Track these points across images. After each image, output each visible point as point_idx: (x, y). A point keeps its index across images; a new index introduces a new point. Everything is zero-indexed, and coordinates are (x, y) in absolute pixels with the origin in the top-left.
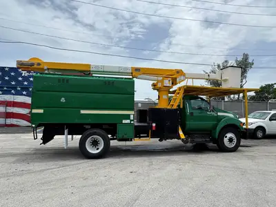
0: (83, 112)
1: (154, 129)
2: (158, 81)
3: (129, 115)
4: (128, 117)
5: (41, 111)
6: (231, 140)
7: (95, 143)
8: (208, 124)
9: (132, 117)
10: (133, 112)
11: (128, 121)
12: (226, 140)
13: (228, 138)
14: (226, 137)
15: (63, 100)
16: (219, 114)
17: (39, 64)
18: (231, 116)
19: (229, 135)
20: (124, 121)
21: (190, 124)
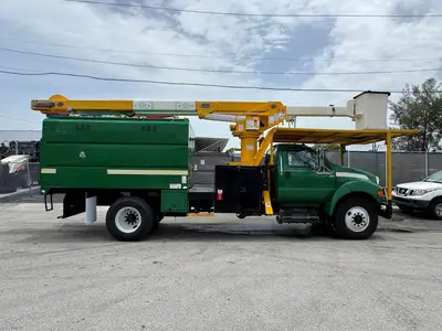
0: (110, 172)
1: (220, 198)
2: (238, 122)
3: (180, 177)
4: (177, 179)
5: (53, 171)
6: (358, 219)
7: (131, 219)
8: (318, 192)
9: (184, 180)
10: (186, 172)
11: (178, 186)
12: (349, 219)
13: (352, 215)
14: (350, 214)
15: (82, 154)
16: (338, 174)
17: (60, 104)
18: (364, 177)
19: (355, 211)
20: (172, 186)
21: (284, 191)
